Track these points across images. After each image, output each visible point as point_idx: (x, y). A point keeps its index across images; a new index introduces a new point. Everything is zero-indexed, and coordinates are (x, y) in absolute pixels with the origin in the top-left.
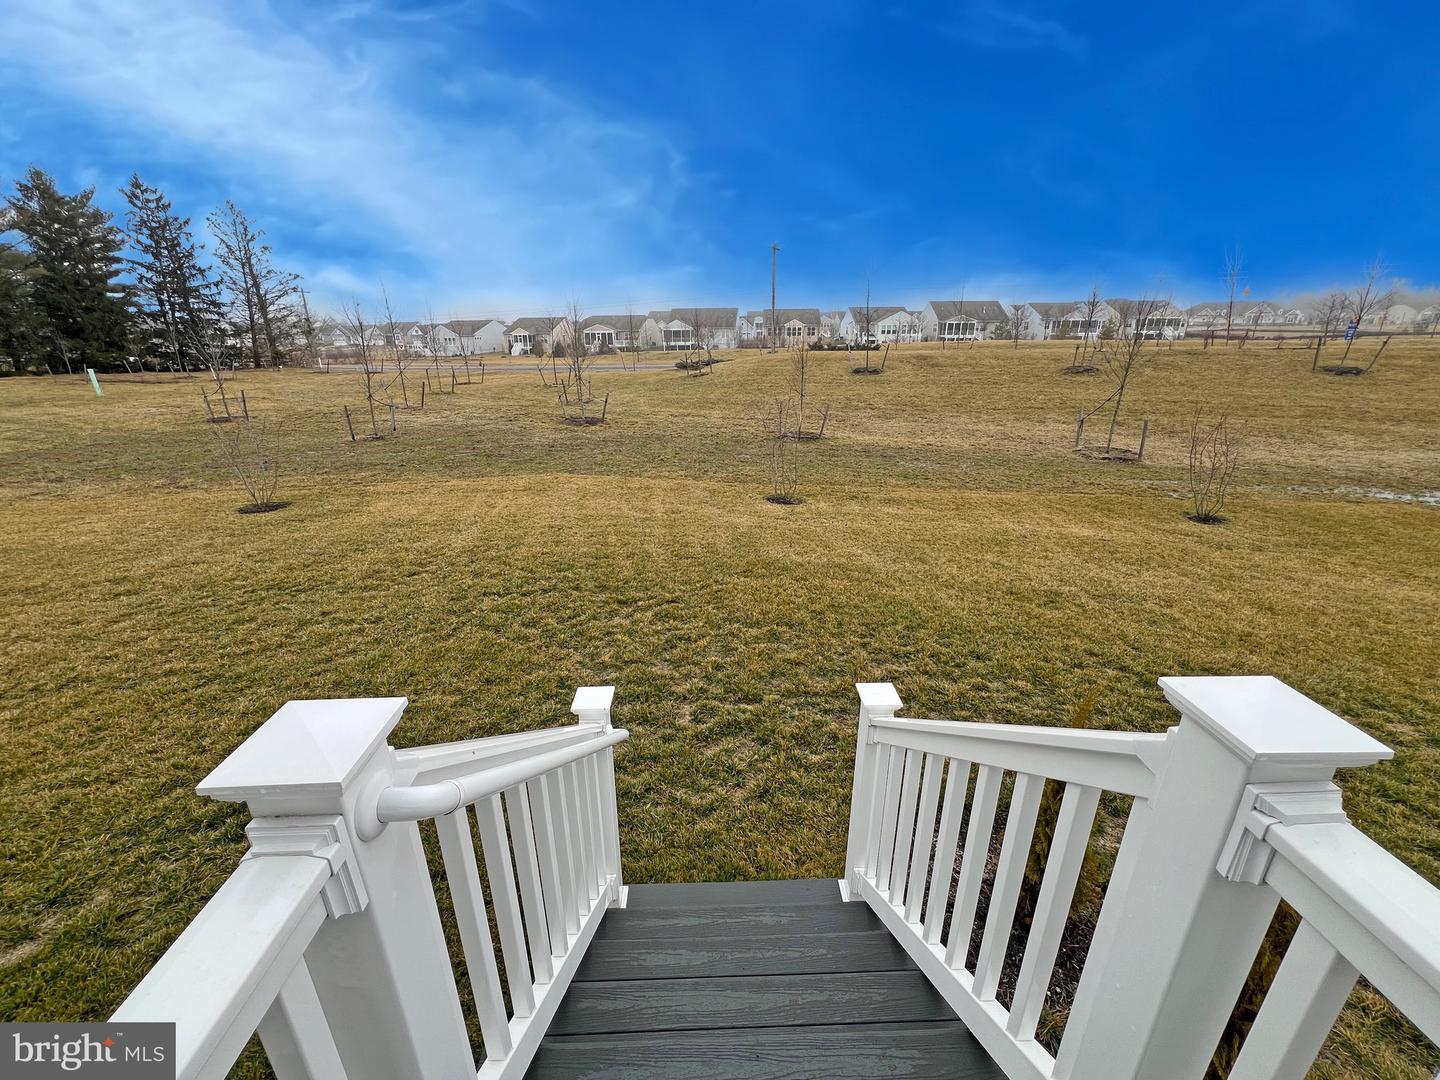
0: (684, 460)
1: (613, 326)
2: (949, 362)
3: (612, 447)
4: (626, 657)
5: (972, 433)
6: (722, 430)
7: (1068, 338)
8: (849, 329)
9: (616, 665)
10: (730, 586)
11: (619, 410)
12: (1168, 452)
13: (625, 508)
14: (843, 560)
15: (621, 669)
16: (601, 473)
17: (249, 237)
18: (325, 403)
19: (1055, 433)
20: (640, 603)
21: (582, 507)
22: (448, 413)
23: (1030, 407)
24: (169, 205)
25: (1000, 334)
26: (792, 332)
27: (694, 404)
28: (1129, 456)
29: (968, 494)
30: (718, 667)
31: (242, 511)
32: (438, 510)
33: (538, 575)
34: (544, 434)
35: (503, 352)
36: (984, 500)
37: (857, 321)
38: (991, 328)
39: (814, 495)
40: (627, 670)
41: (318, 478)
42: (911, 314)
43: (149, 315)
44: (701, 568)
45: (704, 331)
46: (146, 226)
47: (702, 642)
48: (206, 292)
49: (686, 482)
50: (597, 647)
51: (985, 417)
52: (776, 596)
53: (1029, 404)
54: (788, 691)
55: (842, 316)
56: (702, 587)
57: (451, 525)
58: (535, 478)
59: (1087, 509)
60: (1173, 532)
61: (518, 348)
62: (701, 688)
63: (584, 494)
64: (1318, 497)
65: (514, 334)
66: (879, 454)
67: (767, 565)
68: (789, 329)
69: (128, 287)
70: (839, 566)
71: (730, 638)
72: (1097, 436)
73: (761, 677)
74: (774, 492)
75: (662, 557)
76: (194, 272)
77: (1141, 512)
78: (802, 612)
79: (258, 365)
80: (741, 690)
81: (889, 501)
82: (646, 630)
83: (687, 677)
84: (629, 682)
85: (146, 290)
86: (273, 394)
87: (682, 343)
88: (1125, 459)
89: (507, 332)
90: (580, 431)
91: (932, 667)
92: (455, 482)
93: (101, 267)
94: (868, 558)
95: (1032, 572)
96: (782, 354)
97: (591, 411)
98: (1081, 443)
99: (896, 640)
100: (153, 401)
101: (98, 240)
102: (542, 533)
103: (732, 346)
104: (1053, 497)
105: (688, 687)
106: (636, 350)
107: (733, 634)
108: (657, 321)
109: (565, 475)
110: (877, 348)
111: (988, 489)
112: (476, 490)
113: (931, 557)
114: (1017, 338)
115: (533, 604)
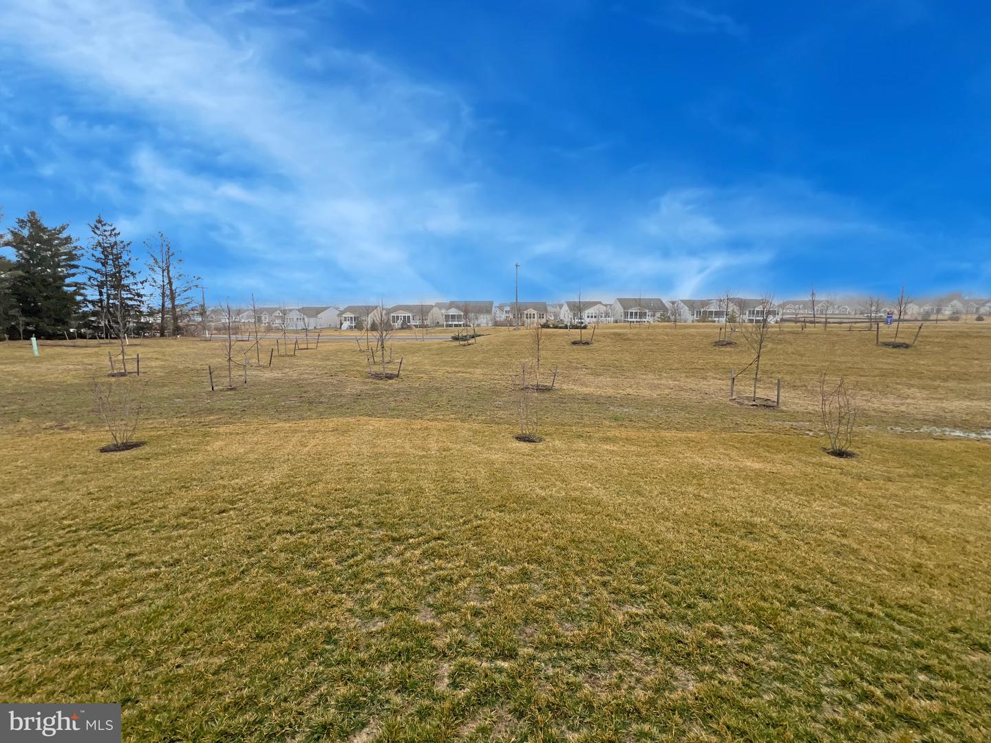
0: (455, 406)
1: (411, 311)
2: (636, 337)
3: (402, 396)
4: (394, 603)
5: (657, 387)
6: (483, 383)
7: (707, 322)
8: (566, 315)
9: (383, 613)
10: (487, 521)
11: (410, 368)
12: (796, 401)
13: (407, 446)
14: (578, 493)
15: (387, 617)
16: (393, 417)
17: (170, 254)
18: (200, 363)
19: (715, 386)
20: (411, 541)
21: (375, 446)
22: (288, 370)
23: (695, 368)
24: (119, 234)
25: (665, 319)
26: (529, 316)
27: (463, 365)
28: (770, 403)
29: (663, 433)
30: (477, 613)
31: (103, 450)
32: (261, 449)
33: (328, 512)
34: (355, 386)
35: (336, 327)
36: (675, 439)
37: (571, 310)
38: (658, 315)
39: (550, 434)
40: (393, 618)
41: (176, 421)
42: (606, 305)
43: (90, 302)
44: (464, 503)
45: (472, 315)
46: (101, 246)
47: (463, 584)
48: (135, 287)
49: (455, 424)
50: (367, 591)
51: (665, 375)
52: (526, 531)
53: (693, 366)
54: (542, 642)
55: (561, 306)
56: (464, 523)
57: (268, 463)
58: (343, 420)
59: (752, 446)
60: (821, 465)
61: (346, 325)
62: (460, 641)
63: (377, 433)
64: (913, 436)
65: (344, 316)
66: (594, 401)
67: (518, 500)
68: (527, 314)
69: (80, 284)
70: (575, 500)
71: (488, 579)
72: (746, 389)
73: (516, 625)
74: (520, 432)
75: (432, 493)
76: (128, 274)
77: (791, 447)
78: (548, 547)
79: (162, 335)
80: (498, 643)
81: (606, 440)
82: (413, 571)
83: (448, 626)
84: (393, 635)
85: (92, 286)
86: (165, 356)
87: (457, 323)
88: (767, 405)
89: (339, 315)
90: (382, 384)
91: (667, 610)
92: (280, 424)
93: (63, 271)
94: (598, 492)
95: (727, 503)
96: (523, 331)
97: (391, 369)
98: (734, 393)
99: (632, 578)
100: (75, 360)
101: (65, 254)
102: (339, 470)
103: (490, 325)
104: (724, 435)
105: (448, 640)
106: (426, 326)
107: (491, 575)
108: (440, 309)
109: (365, 418)
110: (585, 327)
111: (677, 429)
112: (295, 431)
113: (646, 489)
114: (675, 321)
115: (319, 542)
